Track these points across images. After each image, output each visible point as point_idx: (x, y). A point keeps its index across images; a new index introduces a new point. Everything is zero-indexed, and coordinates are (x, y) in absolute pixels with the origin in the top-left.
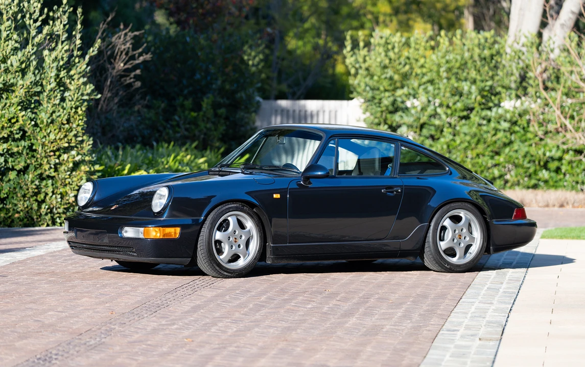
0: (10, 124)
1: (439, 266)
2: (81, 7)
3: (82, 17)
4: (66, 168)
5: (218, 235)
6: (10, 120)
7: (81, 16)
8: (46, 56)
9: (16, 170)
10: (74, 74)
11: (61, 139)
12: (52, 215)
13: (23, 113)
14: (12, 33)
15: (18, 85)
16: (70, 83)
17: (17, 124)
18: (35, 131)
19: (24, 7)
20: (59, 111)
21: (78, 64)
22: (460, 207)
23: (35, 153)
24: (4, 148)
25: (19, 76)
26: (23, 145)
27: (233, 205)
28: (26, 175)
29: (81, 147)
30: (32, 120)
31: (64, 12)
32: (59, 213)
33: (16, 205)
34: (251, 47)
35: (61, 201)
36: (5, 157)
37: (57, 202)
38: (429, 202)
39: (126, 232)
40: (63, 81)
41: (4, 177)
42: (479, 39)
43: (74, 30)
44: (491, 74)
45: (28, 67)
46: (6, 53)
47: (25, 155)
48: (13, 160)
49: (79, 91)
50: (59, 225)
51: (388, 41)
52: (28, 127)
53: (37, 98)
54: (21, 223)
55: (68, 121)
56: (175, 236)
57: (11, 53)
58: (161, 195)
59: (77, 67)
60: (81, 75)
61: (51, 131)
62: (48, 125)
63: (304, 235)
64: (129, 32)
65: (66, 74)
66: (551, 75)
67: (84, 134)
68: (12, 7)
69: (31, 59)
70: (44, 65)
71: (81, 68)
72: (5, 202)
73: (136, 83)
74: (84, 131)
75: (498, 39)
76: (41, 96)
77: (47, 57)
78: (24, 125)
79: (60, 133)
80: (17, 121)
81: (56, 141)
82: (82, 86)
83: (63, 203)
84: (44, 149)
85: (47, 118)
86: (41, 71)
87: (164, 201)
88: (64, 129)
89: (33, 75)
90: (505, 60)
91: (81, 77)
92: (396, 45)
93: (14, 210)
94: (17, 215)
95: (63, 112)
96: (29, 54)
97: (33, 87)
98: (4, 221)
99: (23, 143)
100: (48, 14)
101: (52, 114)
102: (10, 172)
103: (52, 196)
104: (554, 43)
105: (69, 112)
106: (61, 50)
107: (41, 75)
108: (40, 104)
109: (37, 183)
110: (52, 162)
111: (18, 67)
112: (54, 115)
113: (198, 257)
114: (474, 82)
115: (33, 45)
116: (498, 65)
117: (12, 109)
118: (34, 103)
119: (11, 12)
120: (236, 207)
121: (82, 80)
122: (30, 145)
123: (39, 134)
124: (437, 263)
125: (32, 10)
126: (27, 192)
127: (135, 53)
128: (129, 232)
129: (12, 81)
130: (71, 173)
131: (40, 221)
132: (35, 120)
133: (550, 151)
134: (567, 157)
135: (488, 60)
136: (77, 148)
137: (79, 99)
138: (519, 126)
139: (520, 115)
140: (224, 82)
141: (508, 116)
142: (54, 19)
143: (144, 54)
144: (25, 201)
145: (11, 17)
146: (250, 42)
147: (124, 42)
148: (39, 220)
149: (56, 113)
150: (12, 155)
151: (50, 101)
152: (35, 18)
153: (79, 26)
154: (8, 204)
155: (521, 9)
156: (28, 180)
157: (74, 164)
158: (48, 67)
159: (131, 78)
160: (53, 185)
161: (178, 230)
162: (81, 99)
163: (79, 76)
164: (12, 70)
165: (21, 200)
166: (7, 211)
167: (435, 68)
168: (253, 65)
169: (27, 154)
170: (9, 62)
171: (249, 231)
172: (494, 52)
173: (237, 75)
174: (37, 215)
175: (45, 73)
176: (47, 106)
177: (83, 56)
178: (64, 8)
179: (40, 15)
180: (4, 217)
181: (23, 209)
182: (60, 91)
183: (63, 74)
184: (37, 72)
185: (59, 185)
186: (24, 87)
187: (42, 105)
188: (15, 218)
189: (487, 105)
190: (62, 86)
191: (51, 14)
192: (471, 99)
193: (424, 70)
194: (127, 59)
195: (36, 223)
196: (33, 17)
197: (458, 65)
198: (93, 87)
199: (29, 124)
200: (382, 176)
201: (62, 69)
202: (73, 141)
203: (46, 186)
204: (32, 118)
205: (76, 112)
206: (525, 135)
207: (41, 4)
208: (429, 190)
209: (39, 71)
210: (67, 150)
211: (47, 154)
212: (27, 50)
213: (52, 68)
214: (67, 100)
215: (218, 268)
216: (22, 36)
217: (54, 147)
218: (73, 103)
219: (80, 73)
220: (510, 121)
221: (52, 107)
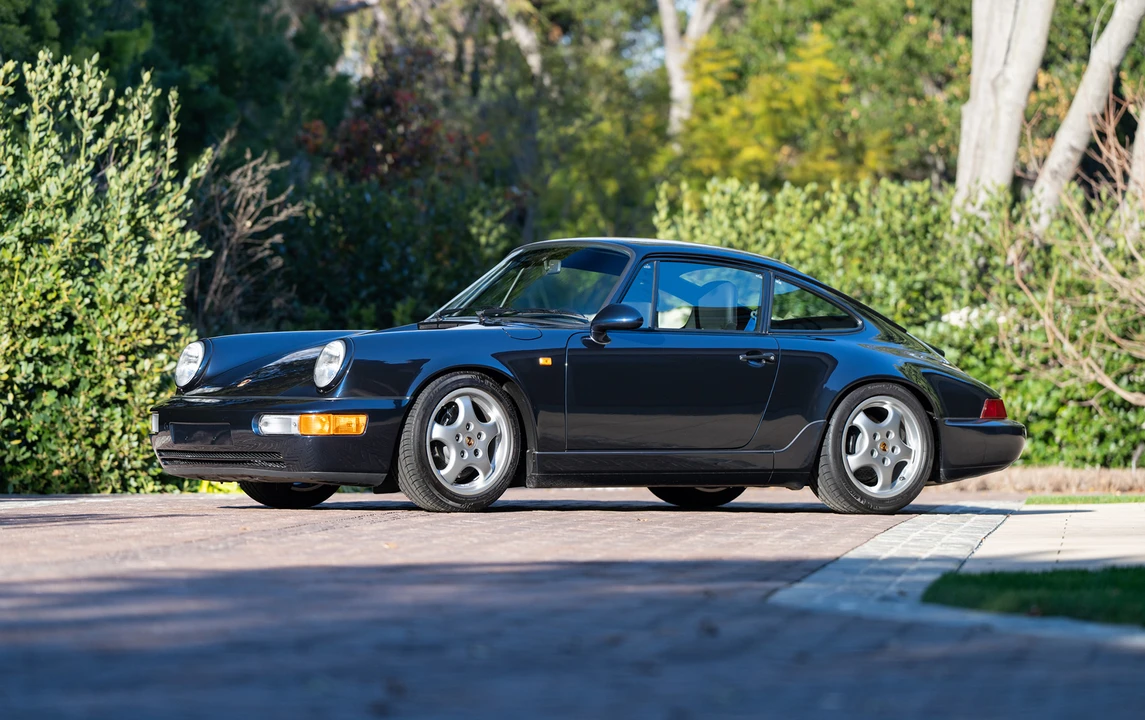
0: (44, 302)
1: (846, 500)
2: (177, 88)
3: (179, 107)
4: (148, 386)
5: (437, 432)
6: (44, 296)
7: (176, 105)
8: (111, 178)
9: (55, 388)
10: (164, 213)
11: (138, 332)
12: (122, 472)
13: (69, 282)
14: (48, 136)
15: (60, 231)
16: (156, 229)
17: (57, 302)
18: (91, 316)
19: (71, 88)
20: (135, 279)
21: (170, 195)
22: (884, 392)
23: (90, 357)
24: (33, 346)
25: (61, 215)
26: (69, 342)
27: (464, 377)
28: (73, 398)
29: (175, 347)
30: (85, 296)
31: (146, 98)
32: (135, 470)
33: (55, 453)
34: (483, 211)
35: (139, 446)
36: (35, 365)
37: (131, 448)
38: (825, 383)
39: (266, 424)
40: (143, 225)
41: (33, 403)
42: (903, 196)
43: (163, 132)
44: (924, 259)
45: (78, 197)
46: (38, 172)
47: (73, 359)
48: (50, 369)
49: (172, 244)
50: (134, 491)
51: (736, 201)
52: (79, 308)
53: (94, 256)
54: (64, 487)
55: (152, 298)
56: (357, 430)
57: (48, 173)
58: (331, 356)
59: (168, 200)
60: (176, 213)
61: (120, 317)
62: (114, 306)
63: (594, 441)
64: (262, 164)
65: (148, 212)
66: (1034, 264)
67: (180, 323)
68: (50, 88)
69: (84, 184)
70: (108, 195)
71: (175, 201)
72: (35, 448)
73: (275, 260)
74: (180, 318)
75: (938, 195)
76: (102, 251)
77: (113, 180)
78: (70, 306)
79: (136, 320)
80: (58, 297)
81: (130, 336)
82: (178, 235)
83: (141, 450)
84: (107, 350)
85: (113, 291)
86: (103, 207)
87: (336, 367)
88: (144, 312)
89: (88, 212)
90: (951, 232)
91: (175, 218)
92: (751, 206)
93: (51, 462)
94: (56, 473)
95: (143, 282)
96: (80, 174)
97: (88, 235)
98: (32, 483)
99: (68, 338)
100: (114, 102)
101: (122, 285)
102: (45, 393)
103: (121, 438)
104: (1039, 205)
105: (154, 282)
106: (141, 166)
107: (102, 213)
108: (101, 268)
109: (94, 412)
110: (123, 375)
111: (59, 198)
112: (126, 286)
113: (400, 472)
114: (894, 274)
115: (88, 159)
116: (937, 243)
117: (49, 275)
118: (89, 266)
119: (47, 96)
120: (471, 380)
121: (179, 224)
122: (81, 342)
123: (99, 321)
124: (841, 494)
125: (86, 94)
126: (76, 428)
127: (272, 202)
128: (273, 425)
129: (48, 224)
130: (157, 395)
131: (100, 483)
132: (90, 296)
133: (1034, 401)
134: (1065, 413)
135: (919, 234)
136: (169, 348)
137: (172, 258)
138: (977, 355)
139: (978, 336)
140: (434, 275)
141: (957, 337)
142: (125, 112)
143: (289, 205)
144: (71, 446)
145: (47, 106)
146: (483, 203)
147: (253, 182)
148: (98, 480)
149: (130, 283)
150: (48, 360)
151: (118, 260)
152: (92, 109)
153: (172, 124)
154: (40, 451)
155: (978, 146)
156: (77, 406)
157: (162, 378)
158: (115, 198)
159: (266, 249)
160: (123, 416)
161: (363, 419)
162: (176, 259)
163: (173, 216)
164: (49, 203)
165: (64, 444)
166: (38, 464)
167: (822, 249)
168: (488, 245)
169: (76, 359)
170: (43, 189)
171: (495, 424)
172: (929, 218)
173: (457, 264)
174: (94, 472)
175: (109, 210)
176: (113, 271)
177: (179, 179)
178: (145, 89)
179: (102, 103)
180: (34, 476)
181: (69, 460)
182: (138, 243)
183: (142, 211)
184: (94, 207)
185: (134, 416)
186: (71, 235)
187: (104, 270)
188: (54, 477)
189: (918, 316)
190: (141, 234)
191: (121, 102)
192: (888, 305)
193: (802, 254)
194: (257, 214)
195: (92, 487)
196: (87, 106)
197: (863, 243)
198: (198, 237)
199: (80, 304)
200: (741, 332)
201: (141, 203)
202: (160, 336)
203: (111, 418)
204: (86, 292)
205: (166, 283)
206: (986, 372)
207: (103, 83)
208: (823, 358)
209: (99, 206)
210: (150, 351)
211: (112, 359)
212: (77, 166)
213: (123, 199)
214: (150, 260)
215: (436, 493)
216: (66, 144)
217: (125, 345)
218: (161, 264)
219: (173, 211)
220: (959, 347)
221: (123, 272)
